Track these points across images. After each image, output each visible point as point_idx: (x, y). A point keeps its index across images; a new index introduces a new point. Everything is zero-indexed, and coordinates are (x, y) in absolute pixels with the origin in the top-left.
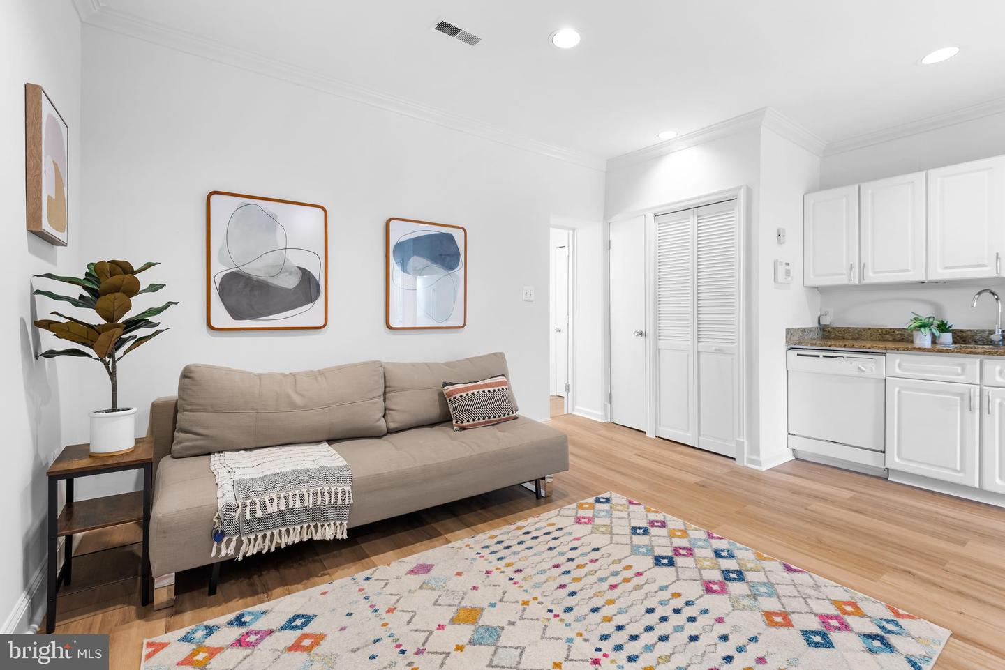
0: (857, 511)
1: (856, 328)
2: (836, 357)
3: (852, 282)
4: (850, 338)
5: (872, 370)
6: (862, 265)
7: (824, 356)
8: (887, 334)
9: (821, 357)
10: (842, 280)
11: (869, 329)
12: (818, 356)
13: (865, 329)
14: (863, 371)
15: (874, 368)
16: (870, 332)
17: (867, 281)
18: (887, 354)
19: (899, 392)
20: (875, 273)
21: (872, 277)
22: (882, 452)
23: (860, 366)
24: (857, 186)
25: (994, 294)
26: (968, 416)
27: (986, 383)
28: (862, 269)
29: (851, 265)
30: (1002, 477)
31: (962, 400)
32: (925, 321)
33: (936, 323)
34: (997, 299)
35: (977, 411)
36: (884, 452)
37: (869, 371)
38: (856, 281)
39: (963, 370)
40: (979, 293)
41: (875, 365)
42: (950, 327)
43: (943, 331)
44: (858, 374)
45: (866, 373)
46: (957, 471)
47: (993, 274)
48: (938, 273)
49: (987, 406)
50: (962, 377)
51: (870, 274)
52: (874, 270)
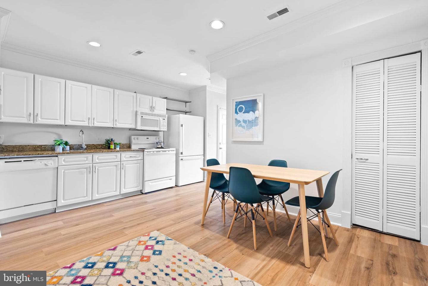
0: (77, 225)
2: (32, 160)
3: (30, 122)
5: (52, 164)
6: (36, 114)
8: (38, 148)
9: (23, 161)
10: (24, 120)
11: (29, 145)
12: (21, 161)
14: (47, 165)
16: (29, 147)
17: (38, 122)
18: (58, 156)
19: (64, 172)
20: (42, 119)
21: (40, 121)
22: (55, 201)
23: (46, 163)
24: (33, 75)
25: (83, 132)
26: (89, 175)
27: (94, 162)
28: (35, 116)
29: (30, 113)
30: (97, 193)
31: (87, 170)
32: (60, 141)
33: (64, 142)
34: (83, 134)
35: (91, 173)
36: (56, 200)
37: (50, 165)
38: (32, 122)
39: (87, 159)
40: (81, 131)
41: (53, 162)
42: (68, 144)
43: (66, 145)
44: (45, 167)
45: (48, 166)
46: (85, 197)
47: (87, 125)
48: (69, 122)
49: (94, 170)
50: (87, 162)
51: (40, 119)
52: (43, 118)
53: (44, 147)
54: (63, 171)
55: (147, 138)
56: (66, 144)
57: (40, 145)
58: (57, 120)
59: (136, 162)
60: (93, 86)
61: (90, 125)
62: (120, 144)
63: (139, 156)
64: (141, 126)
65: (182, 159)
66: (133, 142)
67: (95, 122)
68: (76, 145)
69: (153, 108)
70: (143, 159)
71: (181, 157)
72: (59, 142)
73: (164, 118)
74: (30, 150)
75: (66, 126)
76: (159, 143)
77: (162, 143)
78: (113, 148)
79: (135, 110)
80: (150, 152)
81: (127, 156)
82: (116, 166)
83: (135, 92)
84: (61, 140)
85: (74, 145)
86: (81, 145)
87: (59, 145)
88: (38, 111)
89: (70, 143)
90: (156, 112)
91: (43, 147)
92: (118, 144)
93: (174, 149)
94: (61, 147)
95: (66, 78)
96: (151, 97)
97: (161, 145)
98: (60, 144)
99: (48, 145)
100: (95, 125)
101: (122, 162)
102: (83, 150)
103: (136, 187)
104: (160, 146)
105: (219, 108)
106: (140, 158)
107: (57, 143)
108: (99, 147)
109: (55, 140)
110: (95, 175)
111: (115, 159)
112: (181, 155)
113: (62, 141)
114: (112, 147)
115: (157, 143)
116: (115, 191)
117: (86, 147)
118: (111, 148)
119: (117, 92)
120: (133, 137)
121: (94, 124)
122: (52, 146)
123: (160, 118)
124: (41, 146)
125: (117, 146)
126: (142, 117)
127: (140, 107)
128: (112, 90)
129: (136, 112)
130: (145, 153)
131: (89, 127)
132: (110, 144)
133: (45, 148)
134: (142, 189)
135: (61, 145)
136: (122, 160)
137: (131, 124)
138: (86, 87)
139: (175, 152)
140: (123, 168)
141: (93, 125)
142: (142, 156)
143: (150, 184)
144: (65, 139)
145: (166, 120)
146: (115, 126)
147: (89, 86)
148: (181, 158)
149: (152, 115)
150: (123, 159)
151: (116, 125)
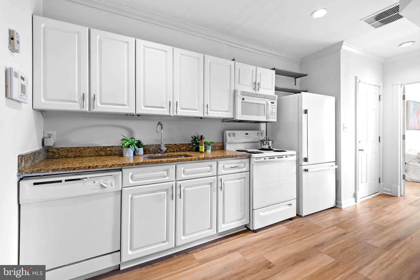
1: (78, 148)
2: (79, 179)
3: (83, 110)
4: (73, 156)
5: (112, 184)
6: (92, 96)
7: (66, 181)
8: (101, 151)
9: (63, 182)
10: (76, 107)
11: (89, 147)
12: (61, 181)
13: (84, 148)
14: (104, 187)
15: (113, 183)
17: (96, 110)
18: (123, 170)
19: (131, 198)
20: (102, 104)
21: (99, 107)
22: (118, 251)
23: (102, 184)
24: (87, 29)
25: (161, 125)
26: (170, 202)
27: (178, 179)
28: (92, 99)
29: (83, 94)
30: (184, 234)
31: (167, 193)
32: (130, 141)
33: (136, 142)
34: (162, 128)
35: (174, 198)
36: (120, 251)
37: (109, 186)
38: (87, 109)
39: (167, 173)
40: (158, 124)
41: (113, 180)
42: (142, 144)
43: (139, 147)
44: (100, 191)
45: (107, 189)
46: (164, 242)
47: (168, 113)
48: (142, 110)
49: (178, 193)
50: (167, 178)
51: (99, 104)
52: (103, 102)
53: (110, 149)
54: (130, 196)
55: (246, 134)
56: (139, 144)
57: (104, 147)
58: (125, 105)
59: (240, 177)
60: (175, 49)
61: (171, 114)
62: (211, 143)
63: (242, 165)
64: (242, 114)
65: (306, 170)
66: (228, 140)
67: (179, 109)
68: (153, 145)
69: (257, 86)
70: (250, 171)
71: (305, 165)
72: (127, 142)
73: (273, 101)
74: (90, 155)
75: (139, 116)
76: (265, 142)
77: (270, 142)
78: (203, 150)
79: (233, 89)
80: (260, 158)
81: (226, 166)
82: (211, 184)
83: (233, 60)
84: (132, 138)
85: (151, 145)
86: (160, 145)
87: (128, 147)
88: (96, 90)
89: (144, 143)
90: (261, 92)
91: (108, 149)
92: (209, 145)
93: (294, 152)
94: (131, 151)
95: (137, 36)
96: (254, 68)
97: (269, 145)
98: (130, 144)
99: (114, 147)
100: (179, 114)
101: (220, 177)
102: (162, 153)
103: (239, 220)
104: (266, 147)
105: (358, 81)
106: (244, 169)
107: (126, 145)
108: (182, 148)
109: (124, 139)
110: (180, 202)
111: (209, 172)
112: (304, 163)
113: (133, 140)
114: (202, 148)
115: (262, 141)
116: (209, 229)
117: (165, 149)
118: (200, 150)
119: (209, 59)
120: (227, 132)
121: (176, 111)
122: (120, 148)
123: (268, 100)
124: (106, 148)
125: (208, 146)
126: (243, 99)
127: (239, 84)
128: (201, 56)
129: (235, 92)
130: (253, 160)
131: (170, 116)
132: (198, 144)
133: (111, 151)
134: (249, 223)
135: (131, 146)
136: (219, 173)
137: (228, 112)
138: (166, 51)
139: (295, 158)
140: (221, 188)
141: (175, 114)
142: (247, 165)
143: (261, 214)
144: (137, 138)
145: (276, 103)
146: (206, 115)
147: (169, 48)
148: (304, 168)
149: (257, 96)
150: (221, 171)
151: (207, 113)
